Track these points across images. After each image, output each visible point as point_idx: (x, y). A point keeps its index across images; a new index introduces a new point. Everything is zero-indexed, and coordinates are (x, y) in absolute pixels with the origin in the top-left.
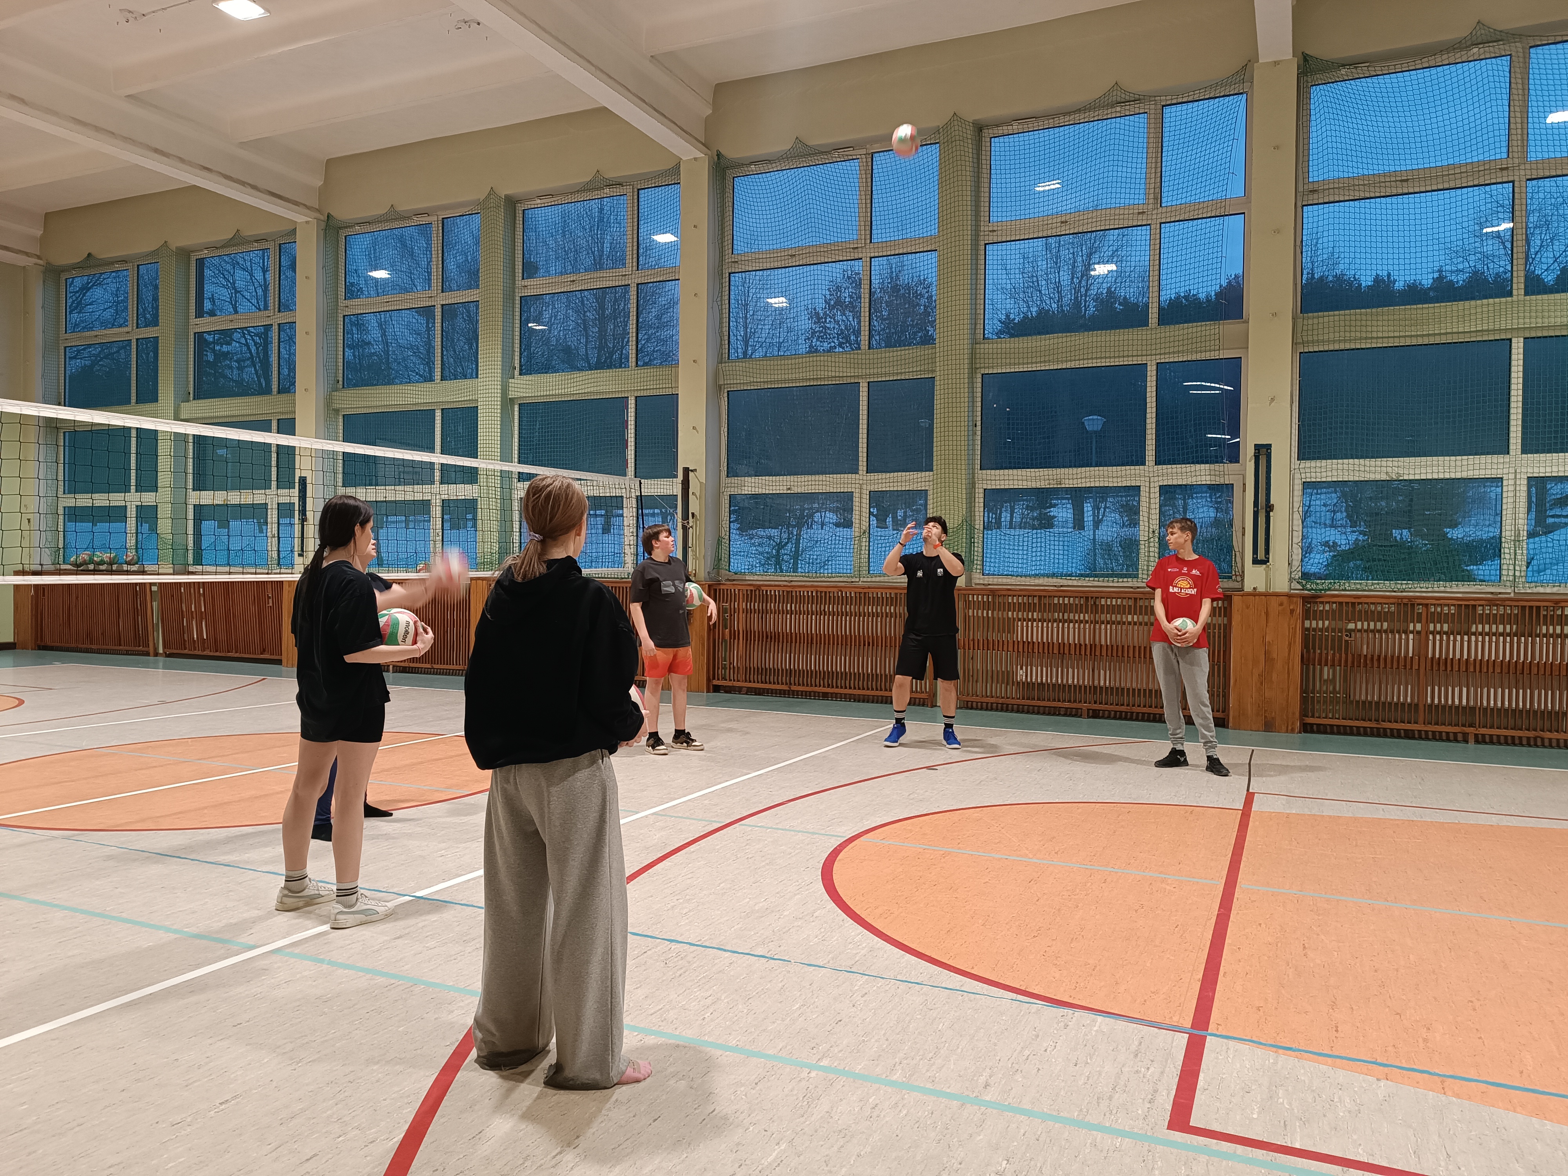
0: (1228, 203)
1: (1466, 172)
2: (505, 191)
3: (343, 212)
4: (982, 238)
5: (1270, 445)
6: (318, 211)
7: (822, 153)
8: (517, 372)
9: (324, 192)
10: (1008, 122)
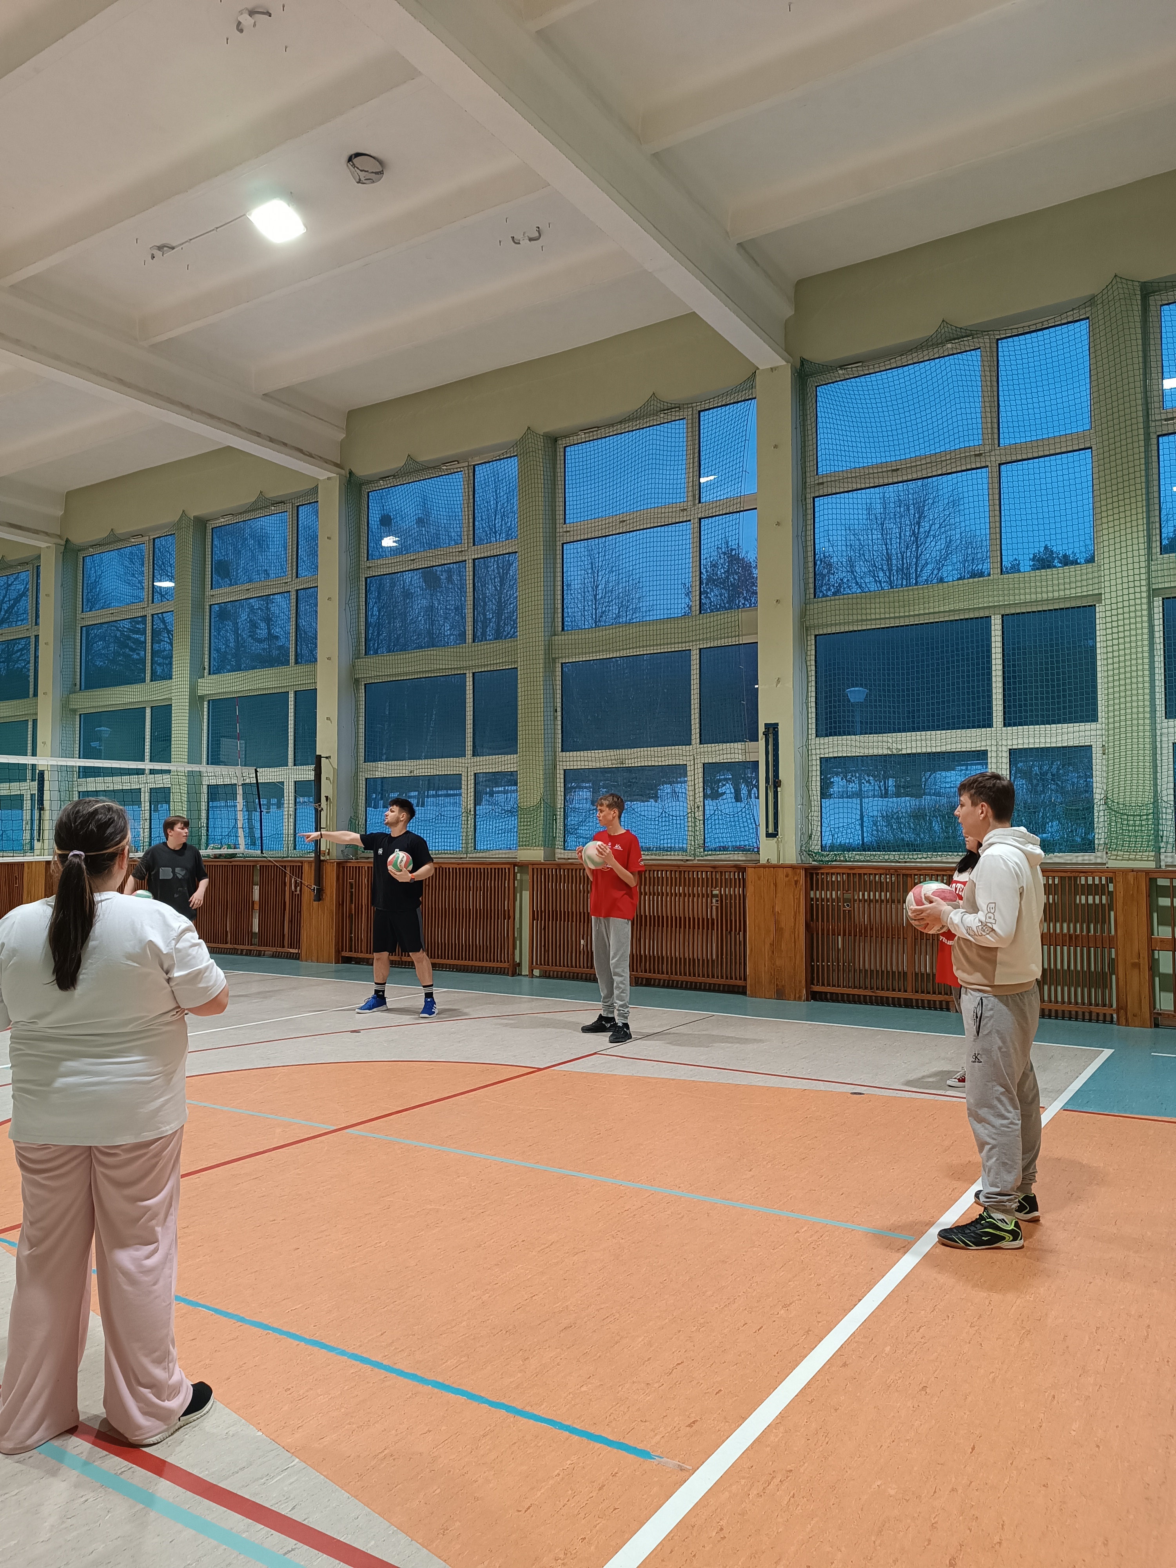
0: (742, 499)
1: (931, 463)
2: (195, 512)
3: (79, 537)
4: (558, 539)
5: (777, 724)
6: (60, 537)
7: (428, 468)
8: (206, 671)
9: (64, 520)
10: (575, 434)
